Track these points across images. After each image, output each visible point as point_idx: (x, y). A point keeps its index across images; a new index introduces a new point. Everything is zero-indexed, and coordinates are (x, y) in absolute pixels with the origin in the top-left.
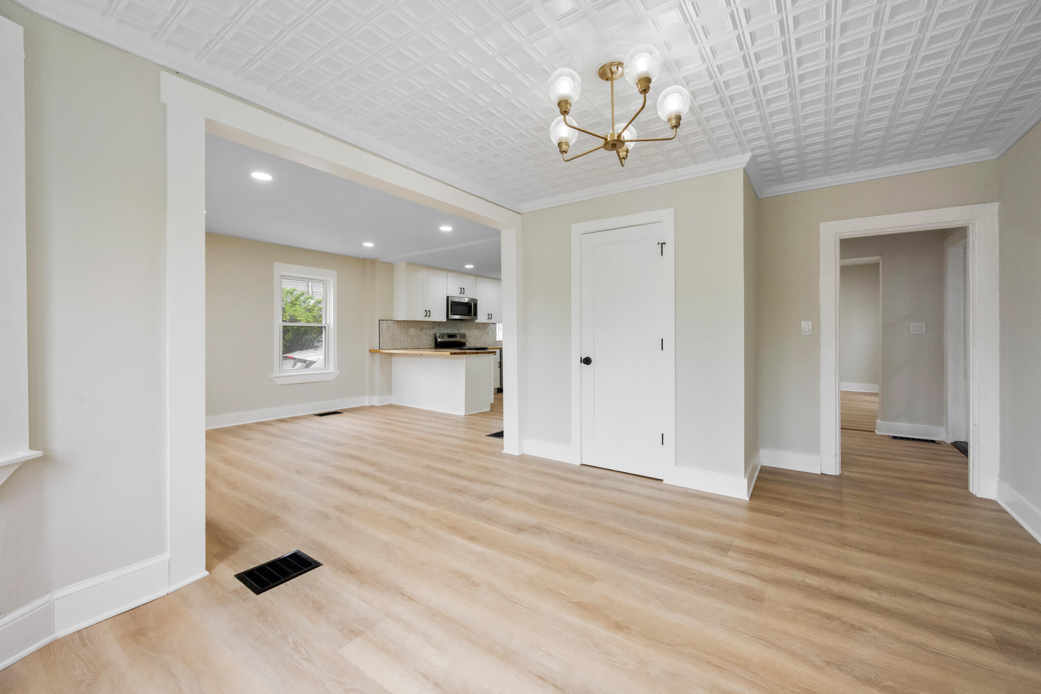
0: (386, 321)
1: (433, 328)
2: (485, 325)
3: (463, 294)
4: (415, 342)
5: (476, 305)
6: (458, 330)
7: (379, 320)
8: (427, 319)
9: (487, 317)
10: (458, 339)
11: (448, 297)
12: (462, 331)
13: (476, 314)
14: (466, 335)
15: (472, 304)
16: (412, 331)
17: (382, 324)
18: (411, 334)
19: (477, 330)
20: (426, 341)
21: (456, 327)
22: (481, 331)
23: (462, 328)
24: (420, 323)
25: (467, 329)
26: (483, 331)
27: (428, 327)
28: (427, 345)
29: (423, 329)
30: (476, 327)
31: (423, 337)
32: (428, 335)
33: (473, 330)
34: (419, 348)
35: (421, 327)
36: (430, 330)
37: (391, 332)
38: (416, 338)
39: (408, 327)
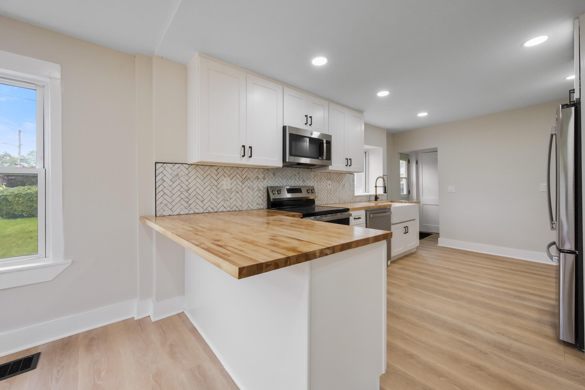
0: (171, 165)
1: (264, 178)
2: (340, 174)
3: (310, 125)
4: (231, 201)
5: (329, 143)
6: (304, 181)
7: (156, 163)
8: (246, 161)
9: (346, 163)
10: (303, 195)
11: (284, 128)
12: (310, 183)
13: (329, 158)
14: (315, 189)
15: (325, 141)
16: (226, 183)
17: (161, 169)
18: (224, 187)
19: (329, 182)
20: (252, 198)
21: (301, 177)
22: (335, 183)
23: (310, 179)
24: (241, 169)
25: (316, 181)
26: (338, 183)
27: (255, 176)
28: (254, 204)
29: (247, 179)
30: (329, 177)
31: (247, 192)
32: (255, 190)
33: (325, 182)
34: (240, 210)
35: (243, 177)
36: (259, 180)
37: (183, 185)
38: (233, 194)
39: (218, 176)
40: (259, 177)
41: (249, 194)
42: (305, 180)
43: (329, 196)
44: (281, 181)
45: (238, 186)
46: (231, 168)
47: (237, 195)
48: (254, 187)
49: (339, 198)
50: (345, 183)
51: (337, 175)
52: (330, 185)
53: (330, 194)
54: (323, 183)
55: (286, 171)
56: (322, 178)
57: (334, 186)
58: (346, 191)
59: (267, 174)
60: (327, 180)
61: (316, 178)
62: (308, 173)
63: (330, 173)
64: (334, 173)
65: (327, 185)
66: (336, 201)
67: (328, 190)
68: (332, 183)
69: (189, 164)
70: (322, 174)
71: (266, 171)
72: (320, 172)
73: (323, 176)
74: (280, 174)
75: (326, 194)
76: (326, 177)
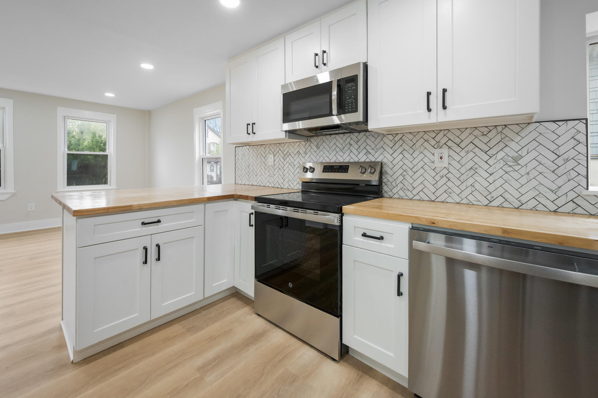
3: (325, 65)
4: (275, 178)
8: (251, 139)
16: (270, 160)
17: (238, 151)
18: (269, 164)
20: (293, 176)
21: (362, 147)
22: (468, 152)
23: (382, 150)
24: (282, 145)
25: (399, 151)
26: (481, 154)
28: (295, 183)
29: (288, 155)
31: (288, 169)
32: (296, 167)
33: (426, 152)
34: (282, 188)
35: (285, 153)
36: (300, 156)
37: (246, 162)
38: (277, 170)
39: (266, 154)
40: (301, 151)
41: (290, 172)
42: (370, 151)
43: (439, 184)
44: (328, 154)
45: (281, 163)
46: (275, 144)
47: (280, 171)
48: (295, 163)
49: (486, 193)
50: (524, 152)
51: (476, 133)
52: (445, 157)
53: (445, 180)
54: (422, 156)
55: (334, 140)
56: (418, 144)
57: (463, 161)
58: (528, 174)
59: (310, 147)
60: (435, 148)
61: (398, 145)
62: (379, 139)
63: (448, 131)
64: (463, 130)
65: (436, 158)
66: (471, 198)
67: (437, 170)
68: (452, 153)
69: (249, 146)
70: (418, 137)
71: (308, 143)
72: (410, 133)
73: (422, 141)
74: (326, 146)
75: (431, 179)
76: (433, 142)
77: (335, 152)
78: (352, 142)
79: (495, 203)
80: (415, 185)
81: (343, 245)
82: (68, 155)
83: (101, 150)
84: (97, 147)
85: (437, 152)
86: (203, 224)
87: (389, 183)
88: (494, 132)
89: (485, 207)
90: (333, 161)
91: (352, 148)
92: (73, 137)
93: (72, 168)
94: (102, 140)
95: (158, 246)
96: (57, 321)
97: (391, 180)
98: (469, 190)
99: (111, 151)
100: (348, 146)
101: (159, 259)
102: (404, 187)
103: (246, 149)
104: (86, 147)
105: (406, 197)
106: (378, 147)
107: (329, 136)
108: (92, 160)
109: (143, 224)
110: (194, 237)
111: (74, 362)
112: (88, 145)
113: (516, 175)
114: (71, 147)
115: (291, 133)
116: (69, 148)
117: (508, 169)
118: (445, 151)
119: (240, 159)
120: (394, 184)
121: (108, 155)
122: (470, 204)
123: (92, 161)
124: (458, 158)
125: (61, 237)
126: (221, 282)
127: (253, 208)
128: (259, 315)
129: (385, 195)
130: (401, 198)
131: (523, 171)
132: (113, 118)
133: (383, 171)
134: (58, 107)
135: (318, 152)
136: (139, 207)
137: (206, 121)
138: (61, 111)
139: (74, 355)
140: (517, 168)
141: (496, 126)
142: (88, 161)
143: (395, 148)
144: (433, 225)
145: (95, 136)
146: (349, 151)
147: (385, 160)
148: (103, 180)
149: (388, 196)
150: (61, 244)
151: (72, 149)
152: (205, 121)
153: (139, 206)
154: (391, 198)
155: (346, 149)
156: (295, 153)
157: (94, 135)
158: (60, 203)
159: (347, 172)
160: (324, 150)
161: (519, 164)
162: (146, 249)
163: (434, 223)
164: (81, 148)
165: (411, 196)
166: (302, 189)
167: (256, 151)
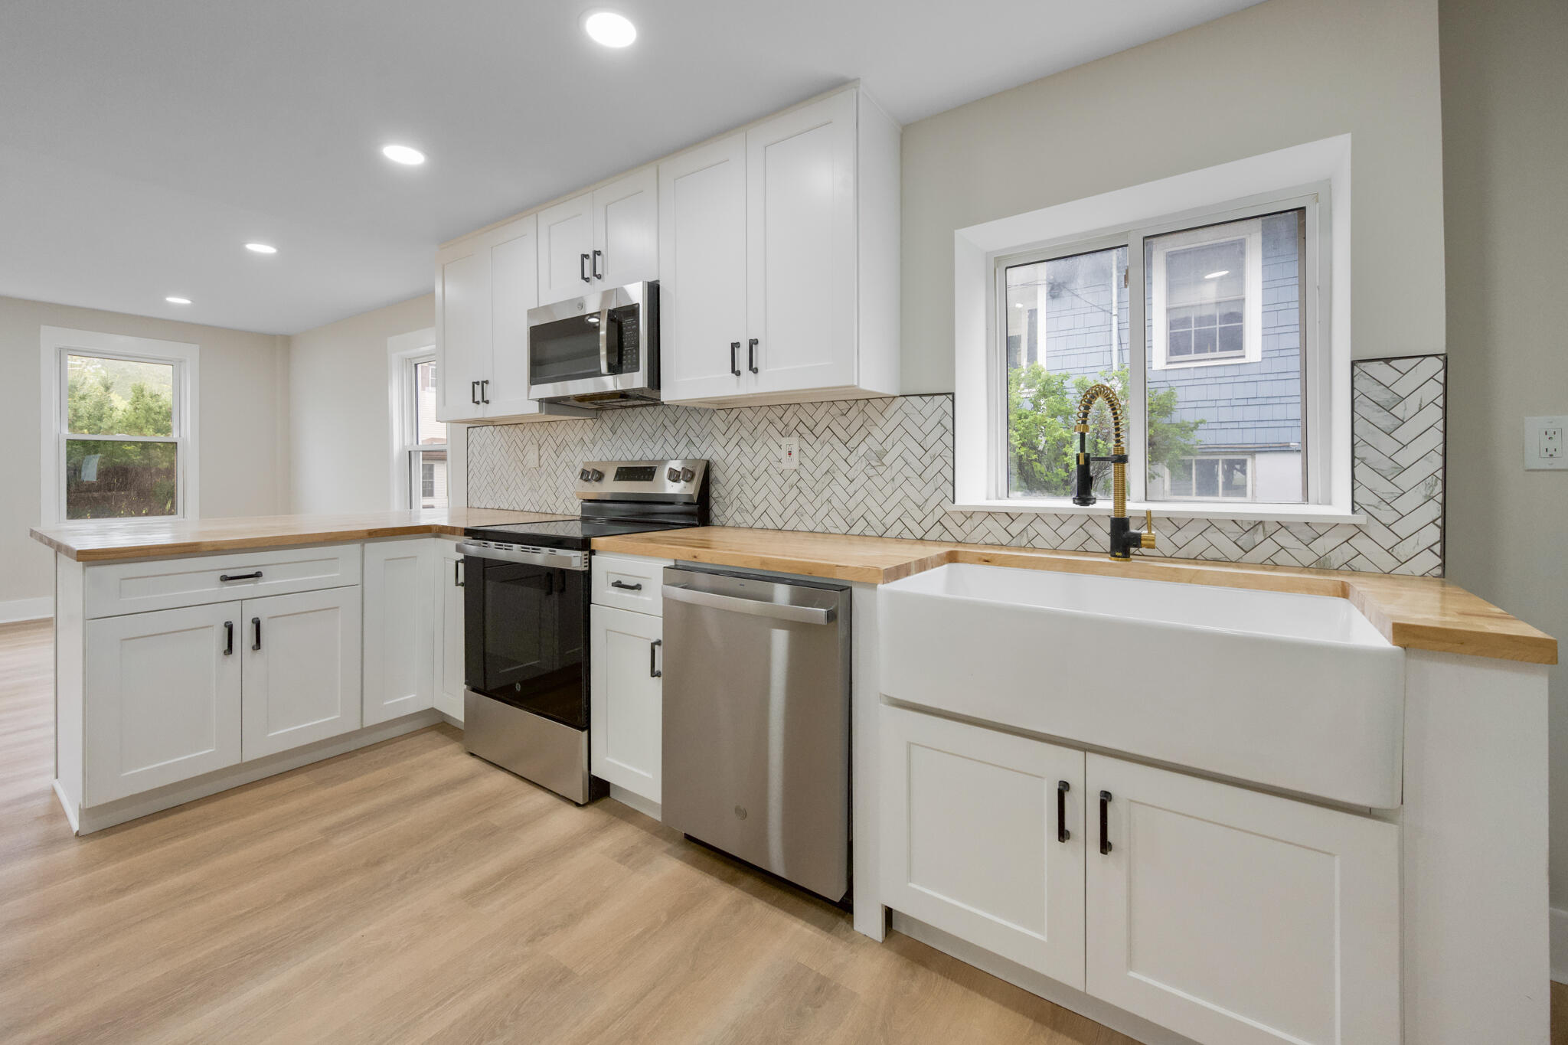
3: (600, 277)
6: (690, 443)
15: (603, 315)
16: (535, 457)
18: (532, 463)
20: (570, 489)
22: (823, 444)
23: (711, 437)
24: (544, 426)
25: (734, 441)
26: (839, 446)
27: (578, 438)
29: (564, 446)
30: (794, 422)
31: (563, 476)
33: (771, 443)
35: (558, 443)
36: (585, 448)
37: (489, 460)
38: (544, 477)
39: (525, 442)
40: (585, 438)
41: (566, 481)
42: (694, 439)
43: (789, 499)
44: (630, 445)
45: (551, 462)
46: (541, 424)
47: (549, 479)
48: (576, 463)
49: (845, 513)
50: (888, 445)
51: (834, 410)
52: (795, 452)
53: (795, 491)
54: (765, 450)
55: (640, 418)
56: (761, 428)
57: (818, 459)
58: (893, 479)
59: (600, 432)
60: (783, 436)
61: (733, 429)
62: (707, 417)
63: (799, 406)
64: (817, 405)
65: (783, 454)
66: (827, 522)
67: (786, 474)
68: (805, 446)
69: (494, 426)
70: (760, 415)
71: (598, 423)
72: (750, 407)
73: (765, 423)
74: (626, 429)
75: (777, 491)
76: (779, 426)
77: (640, 441)
78: (667, 422)
79: (856, 530)
80: (757, 501)
81: (592, 605)
82: (71, 443)
83: (158, 431)
84: (147, 422)
85: (784, 441)
86: (358, 580)
87: (721, 500)
88: (854, 410)
89: (844, 537)
90: (637, 458)
91: (666, 434)
92: (83, 398)
93: (83, 474)
94: (160, 407)
95: (257, 624)
96: (47, 781)
97: (723, 493)
98: (824, 510)
99: (185, 432)
100: (662, 429)
101: (258, 644)
102: (742, 506)
103: (488, 432)
104: (120, 422)
105: (744, 525)
106: (705, 433)
107: (631, 409)
108: (136, 456)
109: (225, 579)
110: (337, 608)
111: (80, 834)
112: (125, 420)
113: (879, 481)
114: (79, 424)
115: (552, 404)
116: (72, 426)
117: (872, 472)
118: (793, 442)
119: (476, 453)
120: (727, 500)
121: (176, 443)
122: (826, 533)
123: (137, 459)
124: (810, 452)
125: (53, 639)
126: (402, 699)
127: (459, 549)
128: (472, 755)
129: (715, 521)
130: (737, 527)
131: (888, 476)
132: (190, 352)
133: (712, 477)
134: (43, 327)
135: (613, 441)
136: (213, 546)
137: (419, 366)
138: (51, 337)
139: (81, 821)
140: (881, 469)
141: (857, 400)
142: (124, 459)
143: (729, 434)
144: (694, 560)
145: (143, 396)
146: (662, 440)
147: (715, 458)
148: (166, 504)
149: (719, 524)
150: (53, 652)
151: (81, 428)
152: (416, 365)
153: (213, 544)
154: (724, 526)
155: (658, 434)
156: (576, 441)
157: (139, 393)
158: (50, 543)
159: (652, 480)
160: (624, 437)
161: (883, 464)
162: (230, 628)
163: (695, 557)
164: (106, 427)
165: (750, 522)
166: (582, 513)
167: (507, 438)
